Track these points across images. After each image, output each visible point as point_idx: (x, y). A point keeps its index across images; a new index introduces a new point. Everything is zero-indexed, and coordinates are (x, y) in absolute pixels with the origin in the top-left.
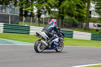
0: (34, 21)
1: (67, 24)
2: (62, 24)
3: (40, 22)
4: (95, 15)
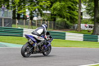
0: (27, 24)
1: (59, 26)
2: (54, 25)
3: (33, 24)
4: (86, 17)
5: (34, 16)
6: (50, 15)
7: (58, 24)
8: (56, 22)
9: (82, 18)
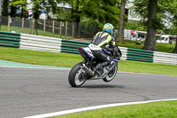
0: (27, 25)
1: (86, 32)
2: (77, 30)
3: (38, 27)
4: (134, 17)
5: (40, 12)
6: (70, 12)
7: (83, 28)
8: (80, 24)
9: (126, 20)
